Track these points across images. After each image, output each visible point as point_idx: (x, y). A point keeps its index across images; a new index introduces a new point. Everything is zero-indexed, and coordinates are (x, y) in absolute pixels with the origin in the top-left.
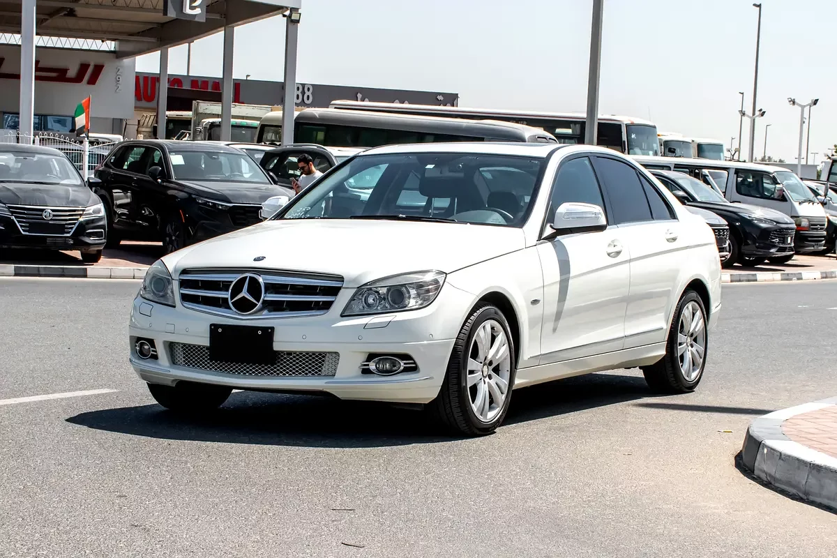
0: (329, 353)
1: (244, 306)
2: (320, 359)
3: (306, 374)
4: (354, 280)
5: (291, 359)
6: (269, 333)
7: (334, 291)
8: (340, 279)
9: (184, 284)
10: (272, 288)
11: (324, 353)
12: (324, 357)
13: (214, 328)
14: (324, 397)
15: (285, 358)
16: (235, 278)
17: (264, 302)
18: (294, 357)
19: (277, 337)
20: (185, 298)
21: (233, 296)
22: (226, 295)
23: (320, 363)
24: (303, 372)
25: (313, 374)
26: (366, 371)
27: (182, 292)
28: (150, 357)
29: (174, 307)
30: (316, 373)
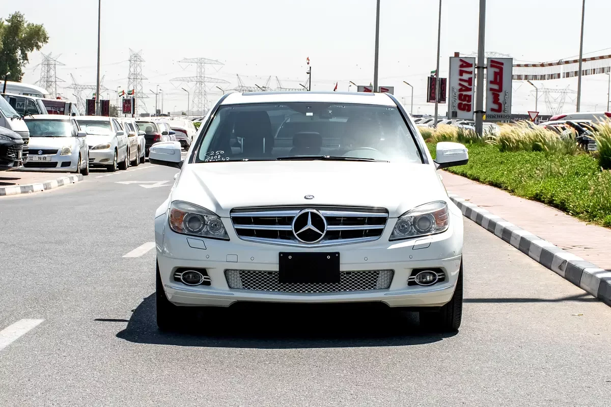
0: (381, 270)
1: (309, 237)
2: (375, 275)
3: (364, 289)
4: (396, 212)
5: (350, 277)
6: (336, 257)
7: (383, 221)
8: (386, 211)
9: (236, 220)
10: (332, 220)
11: (378, 271)
12: (378, 274)
13: (283, 257)
14: (379, 306)
15: (345, 277)
16: (296, 214)
17: (328, 232)
18: (353, 275)
19: (342, 260)
20: (240, 232)
21: (297, 230)
22: (290, 228)
23: (375, 279)
24: (361, 287)
25: (370, 288)
26: (411, 284)
27: (235, 227)
28: (202, 284)
29: (229, 240)
30: (372, 287)
